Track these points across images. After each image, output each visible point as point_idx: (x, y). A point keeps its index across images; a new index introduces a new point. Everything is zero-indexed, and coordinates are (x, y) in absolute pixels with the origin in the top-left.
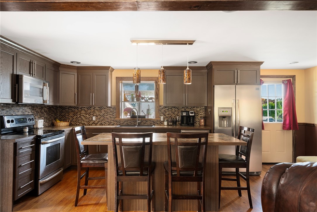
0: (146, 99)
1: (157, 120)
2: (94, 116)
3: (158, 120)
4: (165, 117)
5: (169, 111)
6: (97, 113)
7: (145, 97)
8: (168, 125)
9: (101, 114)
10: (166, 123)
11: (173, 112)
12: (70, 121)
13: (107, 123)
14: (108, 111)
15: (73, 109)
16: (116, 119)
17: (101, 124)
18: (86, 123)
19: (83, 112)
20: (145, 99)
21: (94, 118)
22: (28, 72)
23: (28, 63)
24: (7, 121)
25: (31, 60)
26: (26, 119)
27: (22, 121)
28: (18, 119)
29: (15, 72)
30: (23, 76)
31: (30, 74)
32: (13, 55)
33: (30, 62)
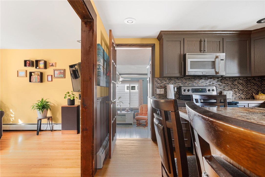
22: (199, 50)
23: (198, 43)
24: (183, 90)
25: (201, 39)
26: (205, 89)
27: (200, 91)
28: (195, 89)
29: (182, 53)
30: (187, 54)
31: (201, 51)
32: (180, 41)
33: (201, 41)
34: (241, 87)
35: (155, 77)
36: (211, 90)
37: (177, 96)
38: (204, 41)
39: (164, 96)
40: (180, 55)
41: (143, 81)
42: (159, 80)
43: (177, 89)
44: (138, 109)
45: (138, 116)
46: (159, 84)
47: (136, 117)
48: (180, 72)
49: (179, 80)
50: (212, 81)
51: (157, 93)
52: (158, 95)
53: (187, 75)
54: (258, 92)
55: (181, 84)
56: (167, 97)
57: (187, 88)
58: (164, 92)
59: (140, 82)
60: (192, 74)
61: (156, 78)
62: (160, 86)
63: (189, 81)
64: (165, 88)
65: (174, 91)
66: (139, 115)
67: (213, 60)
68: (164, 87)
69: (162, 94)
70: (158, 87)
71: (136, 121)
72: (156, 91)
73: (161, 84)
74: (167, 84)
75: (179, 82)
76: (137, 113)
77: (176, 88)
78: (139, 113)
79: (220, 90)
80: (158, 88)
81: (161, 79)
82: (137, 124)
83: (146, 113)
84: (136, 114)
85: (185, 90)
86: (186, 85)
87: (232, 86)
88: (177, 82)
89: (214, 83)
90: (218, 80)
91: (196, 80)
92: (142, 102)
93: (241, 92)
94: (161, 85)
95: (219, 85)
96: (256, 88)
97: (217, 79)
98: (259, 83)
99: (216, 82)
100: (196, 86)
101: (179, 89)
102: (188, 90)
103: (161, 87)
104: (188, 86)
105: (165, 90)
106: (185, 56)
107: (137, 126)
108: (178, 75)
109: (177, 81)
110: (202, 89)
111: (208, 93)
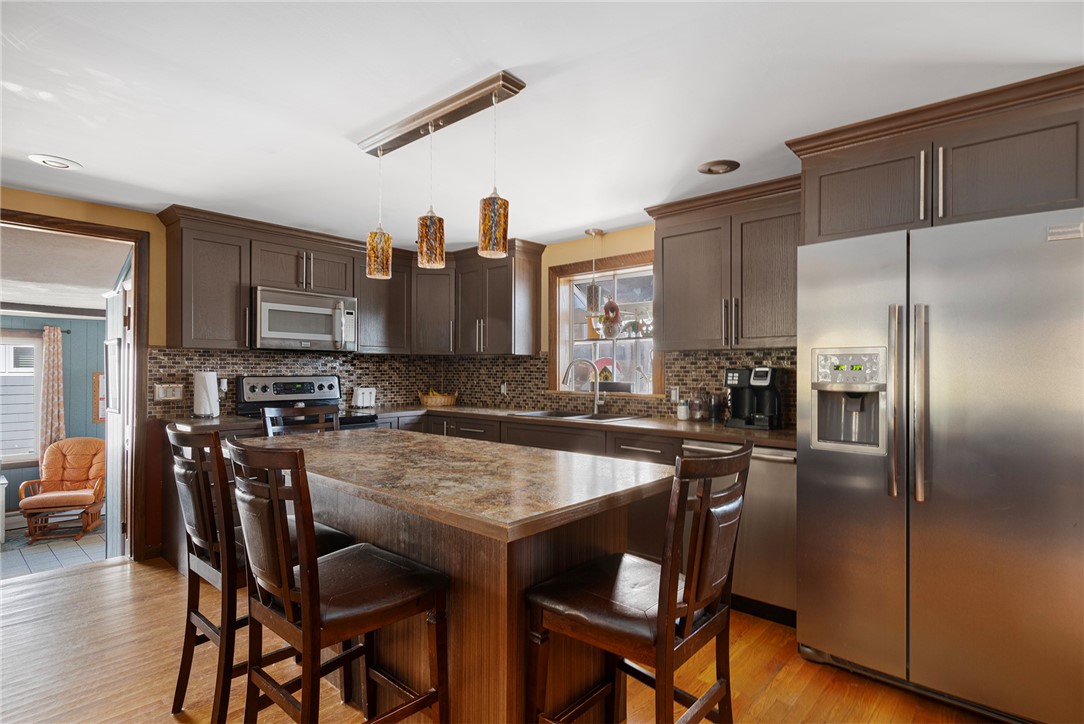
0: (647, 330)
1: (657, 399)
2: (503, 382)
3: (661, 400)
4: (684, 389)
5: (699, 368)
6: (510, 373)
7: (644, 324)
8: (691, 420)
9: (518, 376)
10: (682, 412)
11: (711, 372)
12: (456, 394)
13: (530, 402)
14: (532, 369)
15: (467, 365)
16: (547, 391)
17: (518, 407)
18: (489, 402)
19: (482, 371)
20: (644, 329)
21: (504, 389)
22: (292, 279)
23: (292, 261)
24: (248, 387)
25: (298, 252)
26: (312, 384)
27: (298, 389)
28: (285, 384)
29: (245, 281)
30: (259, 288)
31: (298, 282)
32: (240, 247)
33: (298, 258)
34: (395, 378)
35: (147, 346)
36: (326, 385)
37: (227, 404)
38: (308, 259)
39: (185, 408)
40: (239, 288)
41: (68, 332)
42: (164, 355)
43: (228, 383)
44: (35, 464)
45: (35, 494)
46: (165, 367)
47: (25, 501)
48: (239, 337)
49: (236, 356)
50: (332, 362)
51: (157, 398)
52: (158, 403)
53: (258, 346)
54: (428, 388)
55: (241, 370)
56: (196, 412)
57: (260, 383)
58: (184, 395)
59: (46, 338)
60: (274, 345)
61: (154, 347)
62: (169, 375)
63: (268, 361)
64: (188, 382)
65: (220, 390)
66: (44, 492)
67: (328, 311)
68: (183, 379)
69: (173, 402)
70: (160, 379)
71: (22, 521)
72: (153, 392)
73: (173, 367)
74: (196, 367)
75: (236, 364)
76: (33, 484)
77: (224, 382)
78: (40, 483)
79: (350, 385)
80: (160, 381)
81: (173, 351)
82: (30, 534)
83: (84, 477)
84: (26, 488)
85: (253, 389)
86: (259, 371)
87: (378, 374)
88: (228, 364)
89: (335, 368)
90: (344, 359)
91: (287, 357)
92: (58, 429)
93: (395, 389)
94: (173, 371)
95: (347, 371)
96: (425, 379)
97: (344, 356)
98: (431, 369)
99: (341, 365)
100: (286, 374)
101: (236, 383)
102: (264, 389)
103: (171, 379)
104: (264, 374)
105: (185, 387)
106: (252, 291)
107: (30, 544)
108: (233, 345)
109: (230, 360)
110: (302, 384)
111: (317, 395)
